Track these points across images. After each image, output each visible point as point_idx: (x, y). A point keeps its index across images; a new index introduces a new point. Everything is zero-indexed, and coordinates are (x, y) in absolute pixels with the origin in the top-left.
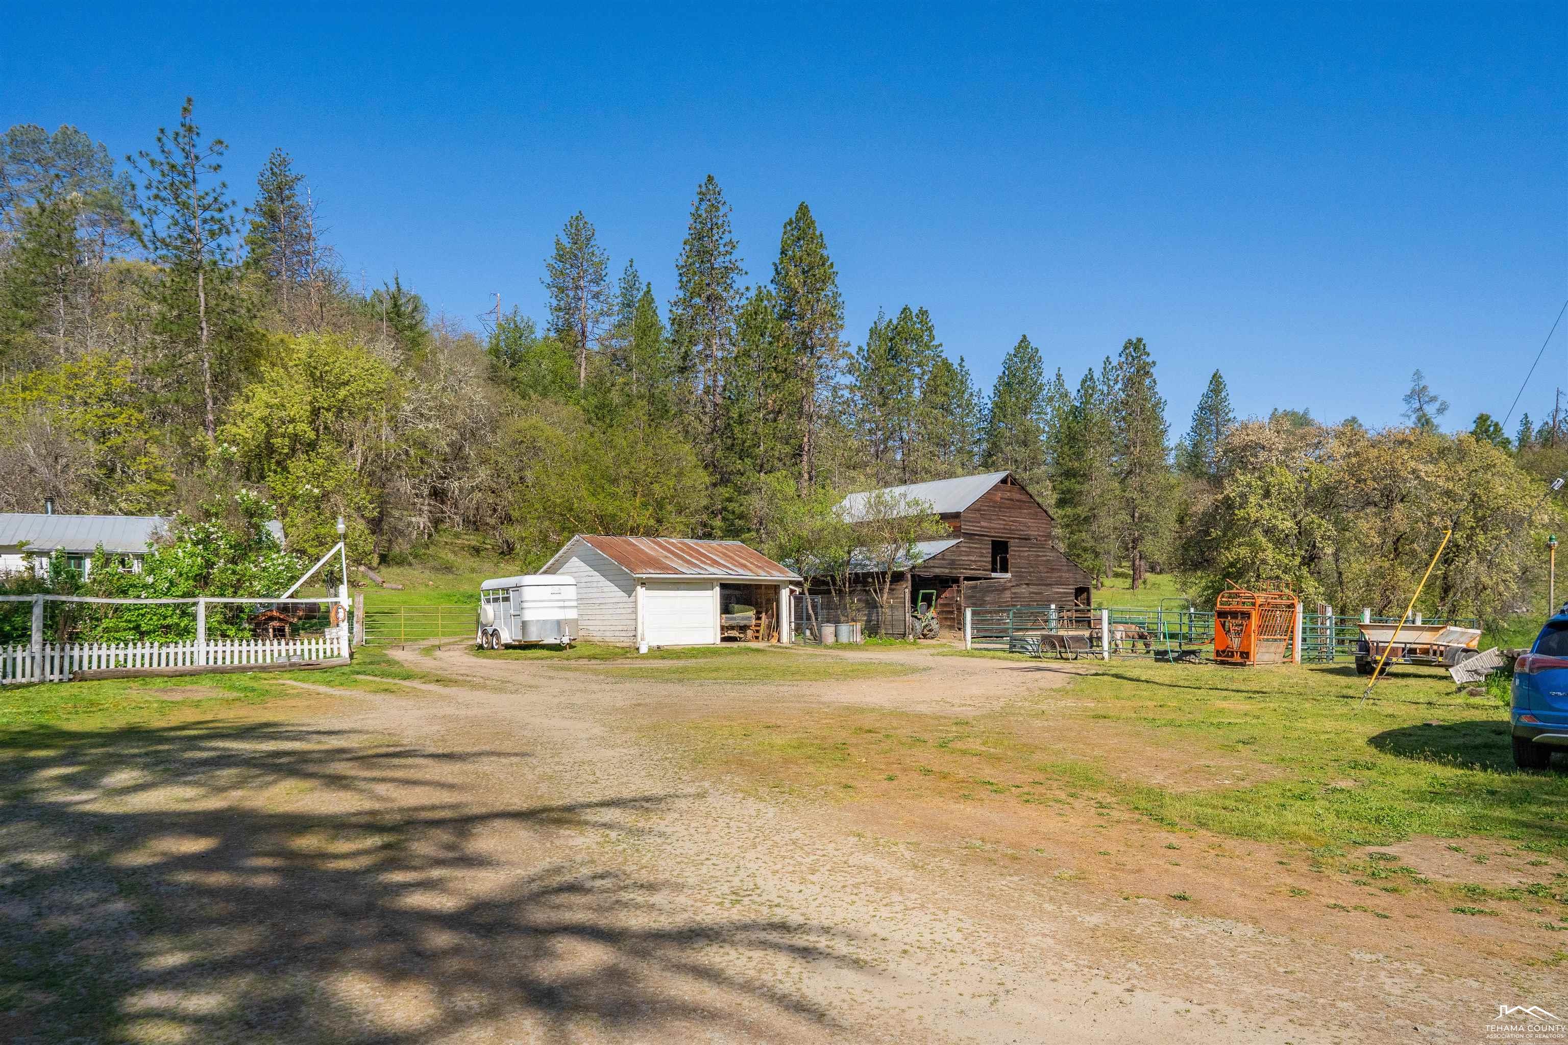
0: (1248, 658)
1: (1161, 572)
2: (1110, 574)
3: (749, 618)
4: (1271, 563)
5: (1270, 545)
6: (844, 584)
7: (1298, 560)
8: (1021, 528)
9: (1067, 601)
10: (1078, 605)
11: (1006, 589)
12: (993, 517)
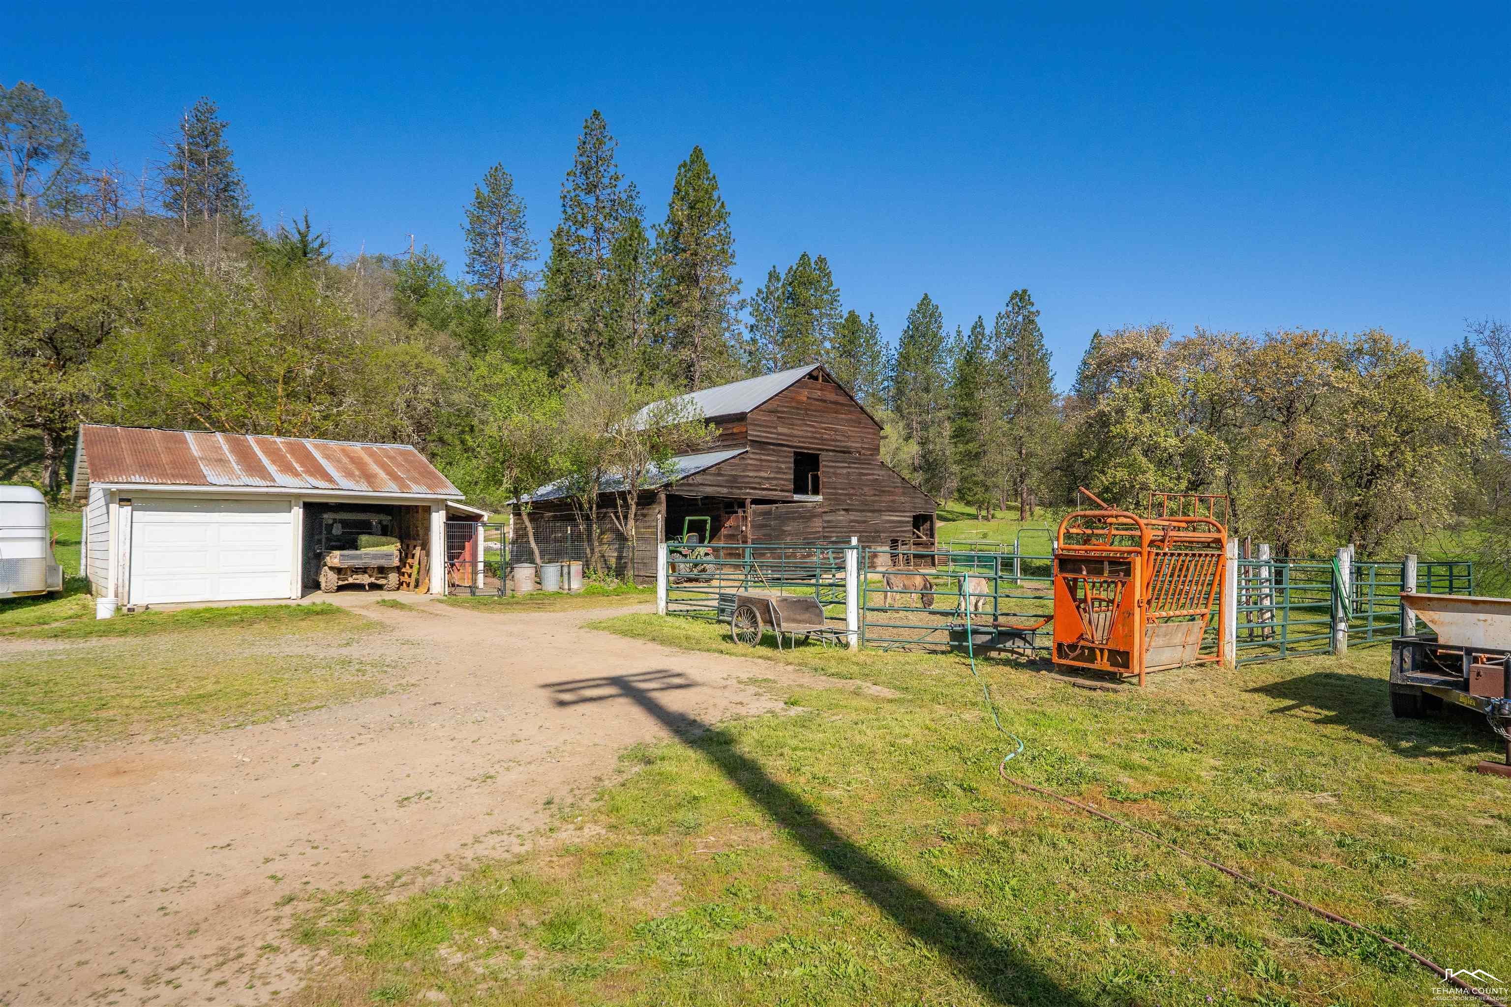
0: (1126, 665)
2: (1004, 507)
3: (389, 556)
4: (1153, 487)
5: (1152, 466)
6: (591, 509)
7: (1184, 484)
8: (838, 438)
9: (902, 531)
10: (919, 537)
11: (815, 516)
12: (796, 422)
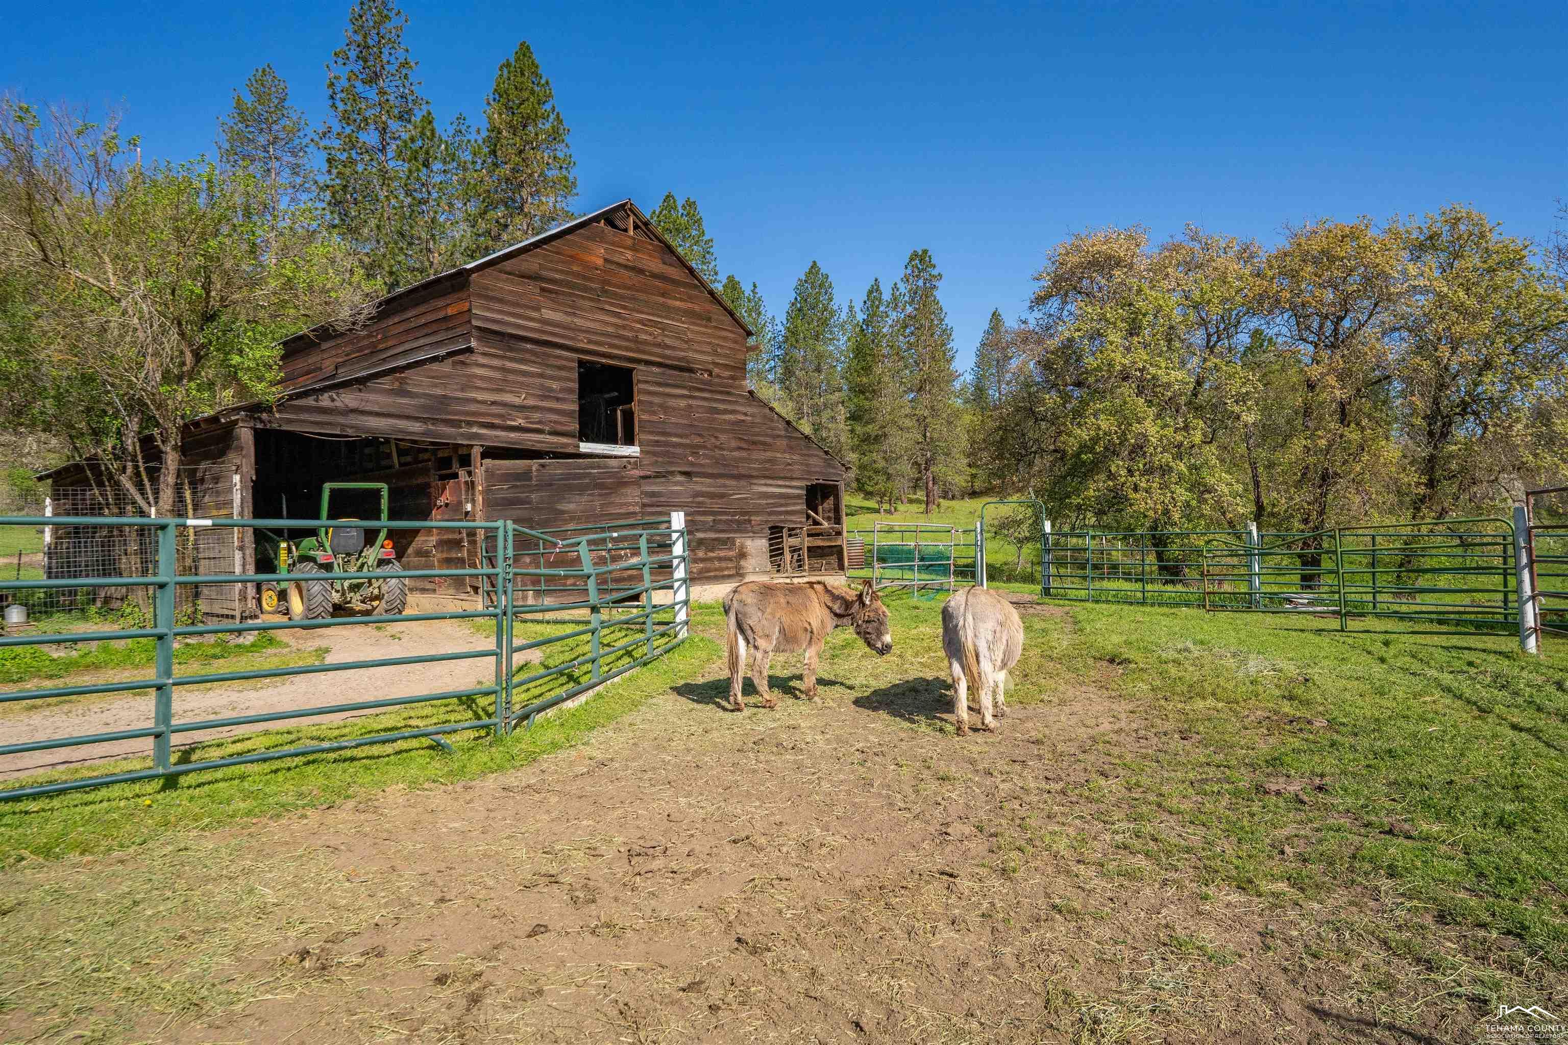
1: (953, 498)
2: (906, 500)
8: (668, 341)
9: (787, 513)
10: (816, 523)
11: (625, 484)
12: (581, 302)
